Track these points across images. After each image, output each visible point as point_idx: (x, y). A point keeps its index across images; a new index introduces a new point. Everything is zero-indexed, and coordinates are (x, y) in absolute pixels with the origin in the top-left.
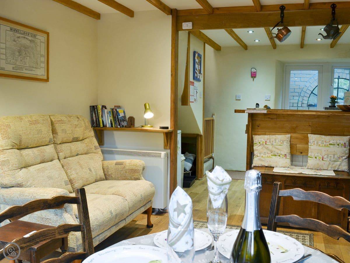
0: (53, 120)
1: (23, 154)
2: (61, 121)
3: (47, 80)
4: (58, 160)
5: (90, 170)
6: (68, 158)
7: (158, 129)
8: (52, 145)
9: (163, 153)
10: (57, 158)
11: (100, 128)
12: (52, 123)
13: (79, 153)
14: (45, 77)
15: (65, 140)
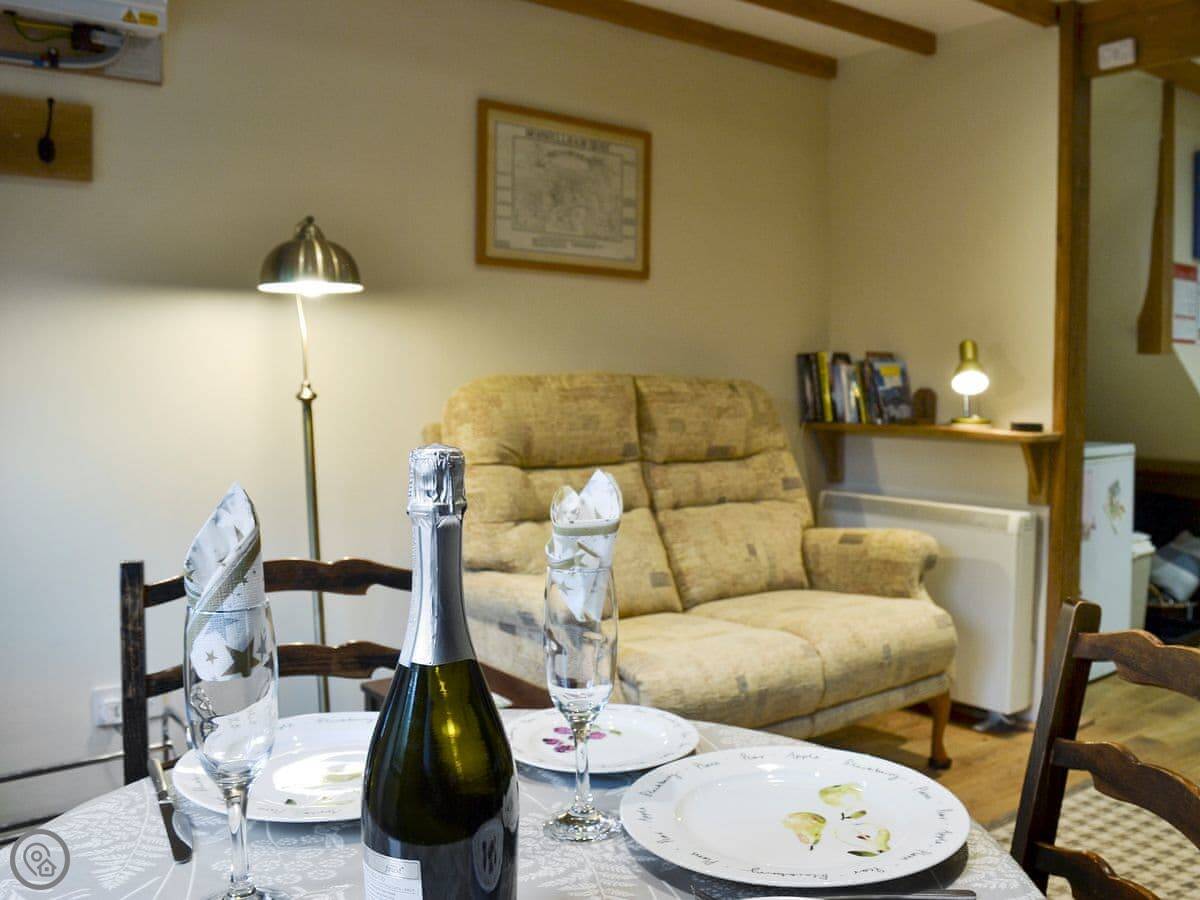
0: (644, 390)
2: (671, 396)
3: (644, 274)
4: (649, 510)
5: (752, 551)
6: (687, 509)
7: (1004, 431)
8: (635, 465)
9: (1015, 518)
10: (648, 503)
11: (826, 424)
12: (640, 400)
13: (728, 496)
14: (638, 266)
15: (680, 451)
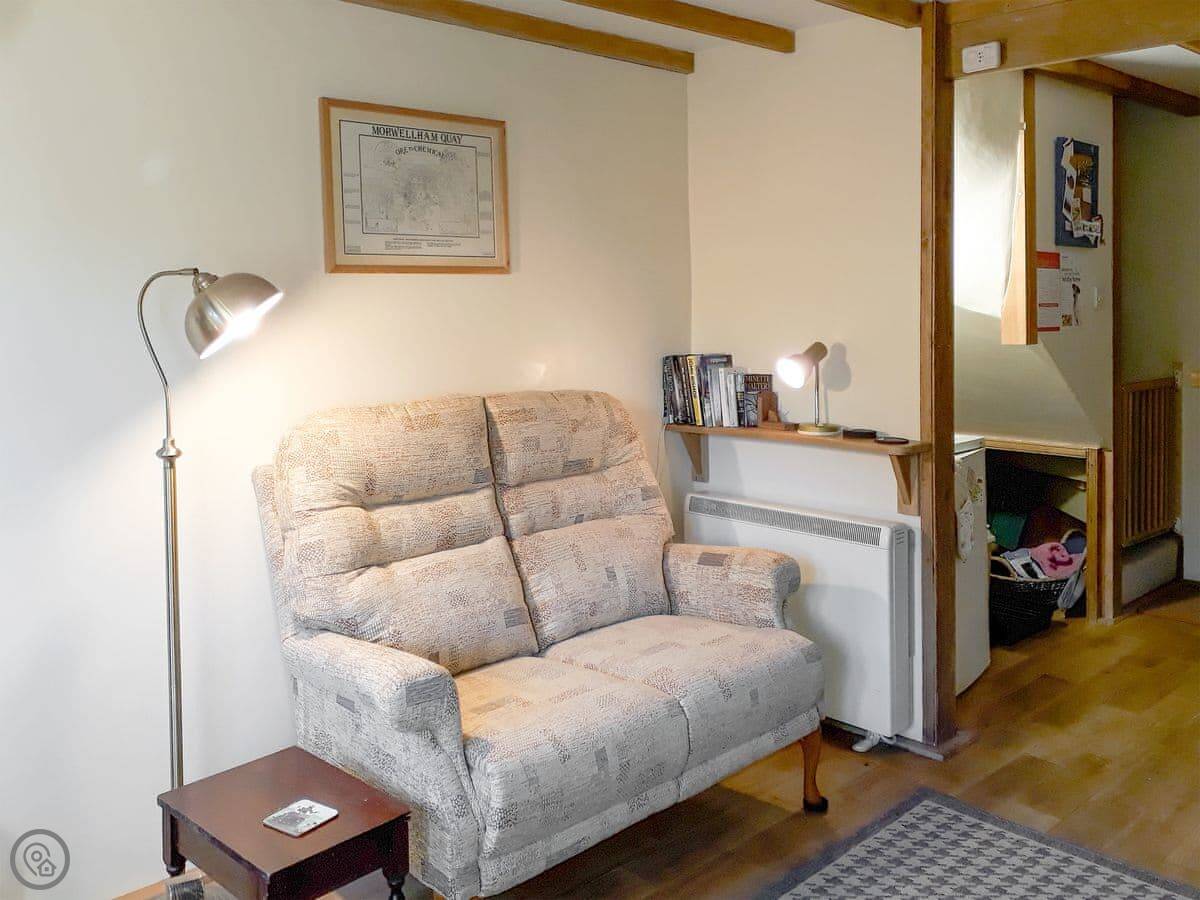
0: (495, 411)
1: (381, 522)
2: (522, 414)
3: (505, 269)
4: (503, 537)
5: (612, 575)
6: (542, 533)
8: (488, 492)
9: (886, 531)
10: (502, 530)
11: (694, 427)
12: (491, 422)
13: (587, 513)
14: (497, 262)
15: (535, 470)
